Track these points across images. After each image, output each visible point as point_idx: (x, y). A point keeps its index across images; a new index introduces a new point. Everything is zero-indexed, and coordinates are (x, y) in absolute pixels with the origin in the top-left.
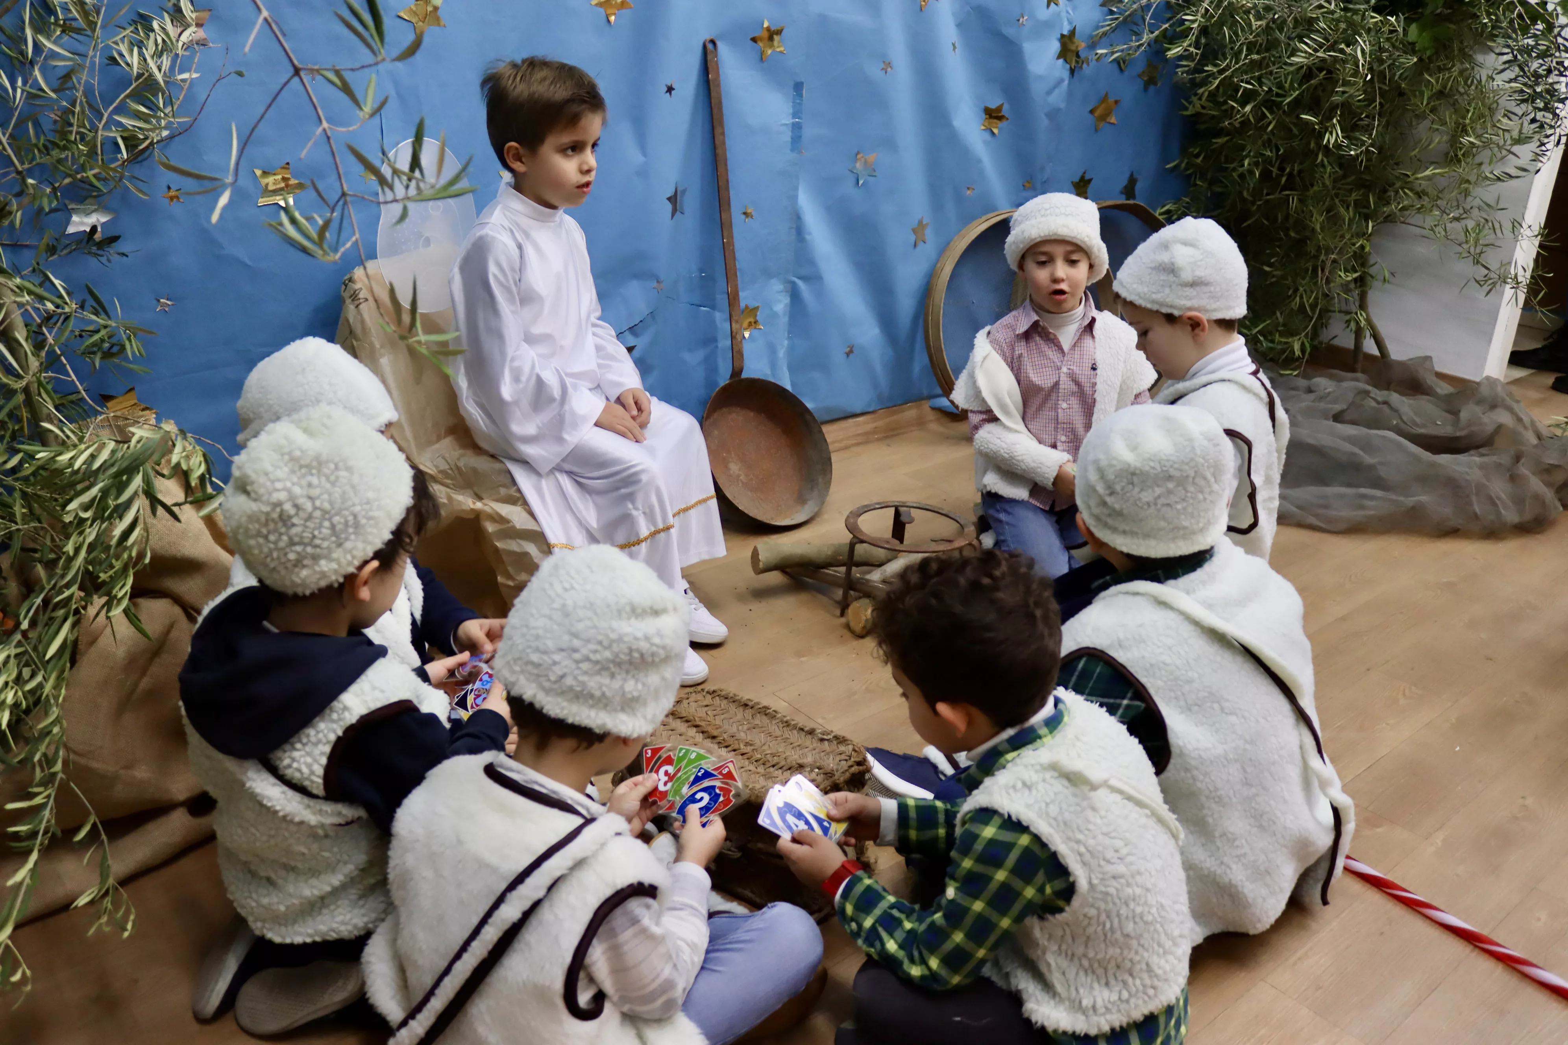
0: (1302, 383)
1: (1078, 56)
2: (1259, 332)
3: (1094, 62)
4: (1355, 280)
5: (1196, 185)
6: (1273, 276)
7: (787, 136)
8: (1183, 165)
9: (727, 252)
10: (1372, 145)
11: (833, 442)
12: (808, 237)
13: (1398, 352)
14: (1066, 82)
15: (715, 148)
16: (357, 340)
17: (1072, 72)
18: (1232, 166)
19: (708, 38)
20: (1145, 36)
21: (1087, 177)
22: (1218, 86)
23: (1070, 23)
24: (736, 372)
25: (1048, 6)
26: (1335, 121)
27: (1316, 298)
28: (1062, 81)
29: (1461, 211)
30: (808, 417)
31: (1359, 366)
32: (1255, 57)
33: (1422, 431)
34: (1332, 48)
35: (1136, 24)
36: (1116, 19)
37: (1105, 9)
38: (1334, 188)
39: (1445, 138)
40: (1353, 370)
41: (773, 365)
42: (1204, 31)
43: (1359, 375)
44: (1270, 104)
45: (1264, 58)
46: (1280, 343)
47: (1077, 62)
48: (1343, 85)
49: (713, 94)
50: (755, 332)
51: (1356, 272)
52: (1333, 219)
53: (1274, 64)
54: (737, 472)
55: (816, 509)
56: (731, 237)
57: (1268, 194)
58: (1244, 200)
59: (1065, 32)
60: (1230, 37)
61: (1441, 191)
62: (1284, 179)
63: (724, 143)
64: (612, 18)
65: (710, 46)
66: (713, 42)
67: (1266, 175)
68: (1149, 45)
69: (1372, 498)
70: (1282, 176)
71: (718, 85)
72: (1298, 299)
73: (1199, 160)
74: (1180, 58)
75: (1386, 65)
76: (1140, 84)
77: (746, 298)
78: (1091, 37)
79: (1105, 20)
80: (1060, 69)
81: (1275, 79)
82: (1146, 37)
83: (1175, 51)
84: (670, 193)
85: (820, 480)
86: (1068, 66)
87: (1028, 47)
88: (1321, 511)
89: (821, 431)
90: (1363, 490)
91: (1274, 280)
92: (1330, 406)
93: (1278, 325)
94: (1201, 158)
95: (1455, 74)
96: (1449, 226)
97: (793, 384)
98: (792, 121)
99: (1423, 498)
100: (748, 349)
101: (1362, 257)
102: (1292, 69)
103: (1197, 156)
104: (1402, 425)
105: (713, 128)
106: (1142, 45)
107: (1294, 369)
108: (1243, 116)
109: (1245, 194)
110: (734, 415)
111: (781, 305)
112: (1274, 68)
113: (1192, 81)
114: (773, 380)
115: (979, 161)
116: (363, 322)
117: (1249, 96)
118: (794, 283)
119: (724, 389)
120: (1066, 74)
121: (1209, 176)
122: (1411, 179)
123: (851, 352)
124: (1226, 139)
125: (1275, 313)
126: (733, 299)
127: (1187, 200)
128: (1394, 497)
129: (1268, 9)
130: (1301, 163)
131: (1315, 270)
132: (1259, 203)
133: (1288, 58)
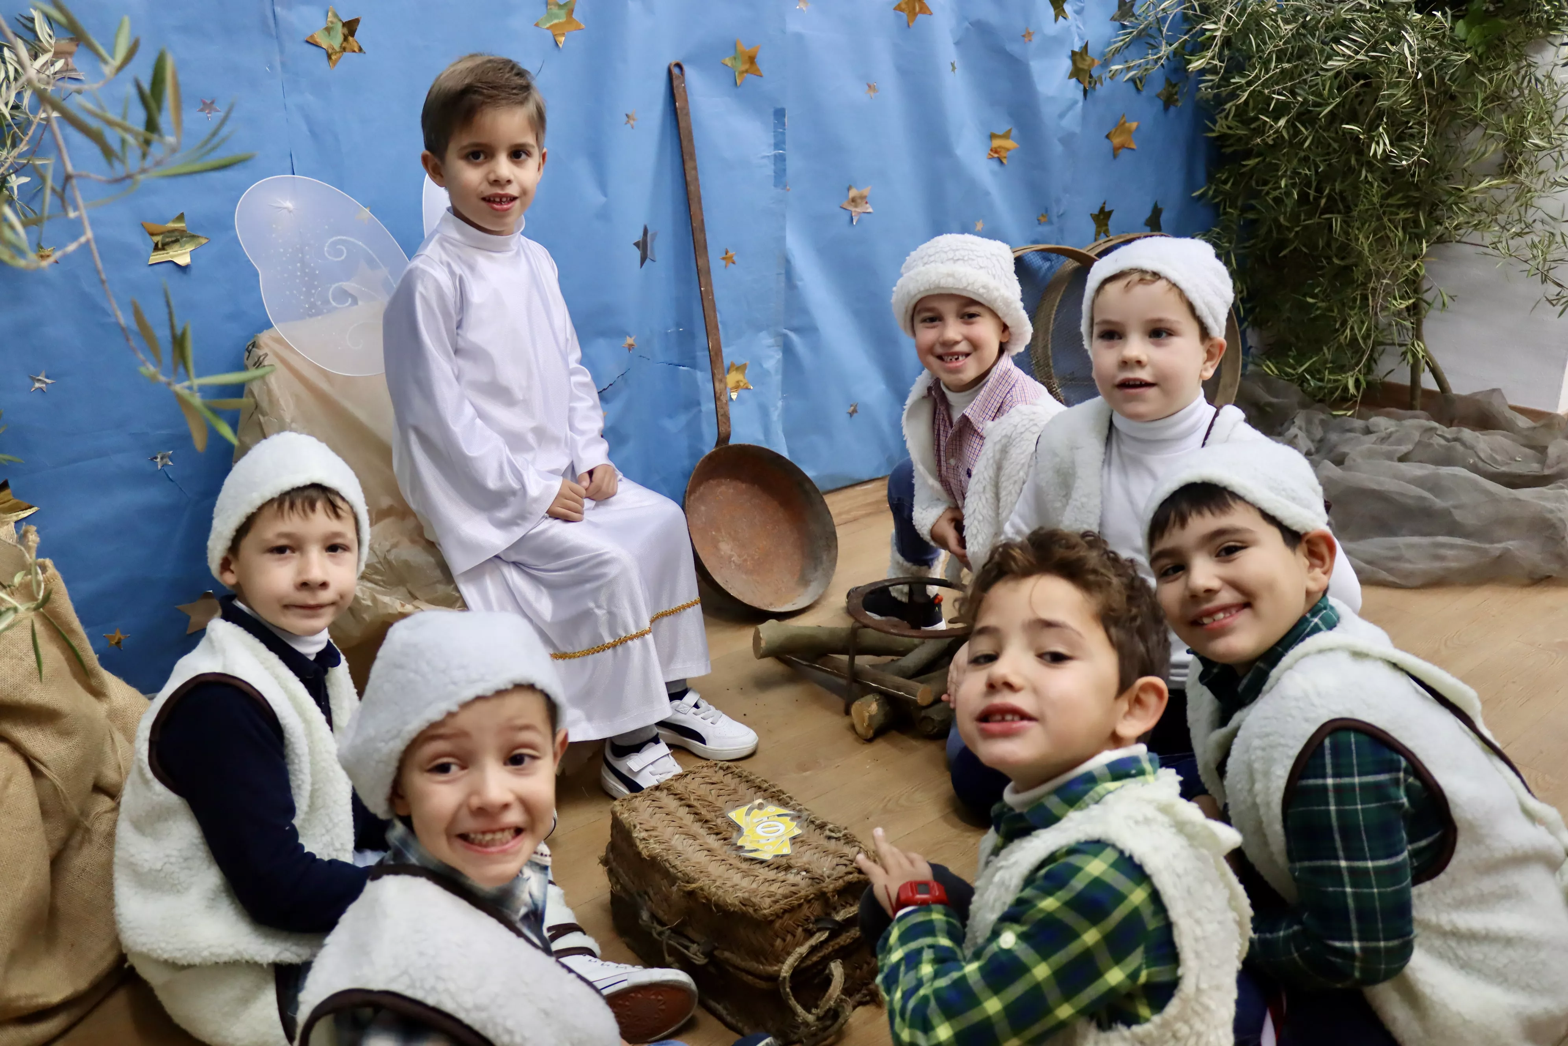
0: (1359, 423)
1: (1091, 76)
2: (1305, 370)
3: (1108, 80)
4: (1408, 308)
5: (1225, 213)
6: (1318, 308)
7: (769, 170)
8: (1211, 193)
9: (706, 301)
10: (1423, 155)
11: (840, 514)
12: (799, 283)
13: (1459, 386)
14: (1080, 104)
15: (686, 184)
16: (264, 414)
17: (1085, 92)
18: (1266, 188)
19: (674, 61)
20: (1164, 48)
21: (1107, 209)
22: (1246, 102)
23: (1081, 39)
24: (723, 439)
25: (1056, 20)
26: (1381, 129)
27: (1369, 329)
28: (1075, 102)
29: (1523, 226)
30: (807, 486)
31: (1418, 402)
32: (1286, 66)
33: (1504, 469)
34: (1374, 48)
35: (1151, 36)
36: (1131, 33)
37: (1117, 23)
38: (1381, 206)
39: (1502, 145)
40: (1411, 407)
41: (767, 431)
42: (1227, 42)
43: (1418, 412)
44: (1306, 116)
45: (1296, 67)
46: (1329, 381)
47: (1090, 83)
48: (1388, 88)
49: (682, 124)
50: (745, 393)
51: (1410, 298)
52: (1382, 242)
53: (1307, 72)
54: (729, 552)
55: (821, 592)
56: (709, 284)
57: (1304, 220)
58: (1280, 226)
59: (1077, 49)
60: (1258, 46)
61: (1499, 205)
62: (1323, 201)
63: (697, 179)
64: (562, 39)
65: (676, 71)
66: (679, 66)
67: (1304, 197)
68: (1168, 58)
69: (1452, 546)
70: (1321, 198)
71: (687, 114)
72: (1348, 331)
73: (1228, 186)
74: (1202, 72)
75: (1433, 66)
76: (1159, 103)
77: (729, 354)
78: (1103, 54)
79: (1118, 36)
80: (1073, 89)
81: (1310, 87)
82: (1165, 50)
83: (1196, 64)
84: (638, 236)
85: (825, 557)
86: (1081, 87)
87: (1036, 66)
88: (1392, 564)
89: (823, 502)
90: (1441, 539)
91: (1318, 312)
92: (1395, 447)
93: (1326, 362)
94: (1229, 185)
95: (1509, 74)
96: (1510, 242)
97: (790, 451)
98: (773, 153)
99: (1511, 545)
100: (735, 413)
101: (1414, 282)
102: (1330, 74)
103: (1225, 182)
104: (1481, 464)
105: (683, 162)
106: (1160, 58)
107: (1348, 409)
108: (1277, 132)
109: (1282, 219)
110: (723, 488)
111: (773, 360)
112: (1308, 77)
113: (1216, 96)
114: (765, 446)
115: (987, 194)
116: (269, 392)
117: (1281, 110)
118: (785, 336)
119: (710, 457)
120: (1080, 95)
121: (1239, 203)
122: (1465, 192)
123: (855, 411)
124: (1257, 160)
125: (1322, 349)
126: (715, 356)
127: (1217, 230)
128: (1477, 545)
129: (1299, 10)
130: (1342, 182)
131: (1365, 298)
132: (1297, 229)
133: (1325, 62)
